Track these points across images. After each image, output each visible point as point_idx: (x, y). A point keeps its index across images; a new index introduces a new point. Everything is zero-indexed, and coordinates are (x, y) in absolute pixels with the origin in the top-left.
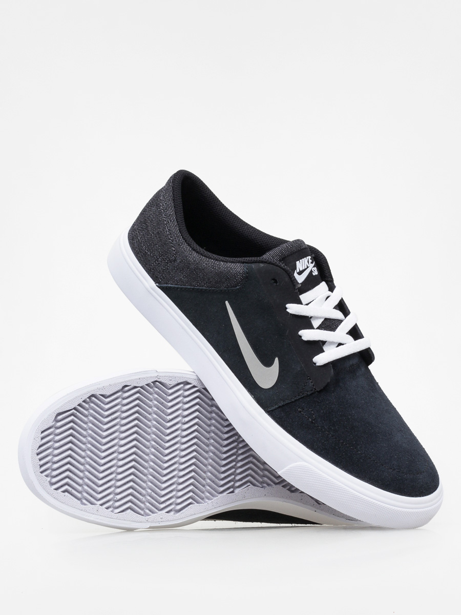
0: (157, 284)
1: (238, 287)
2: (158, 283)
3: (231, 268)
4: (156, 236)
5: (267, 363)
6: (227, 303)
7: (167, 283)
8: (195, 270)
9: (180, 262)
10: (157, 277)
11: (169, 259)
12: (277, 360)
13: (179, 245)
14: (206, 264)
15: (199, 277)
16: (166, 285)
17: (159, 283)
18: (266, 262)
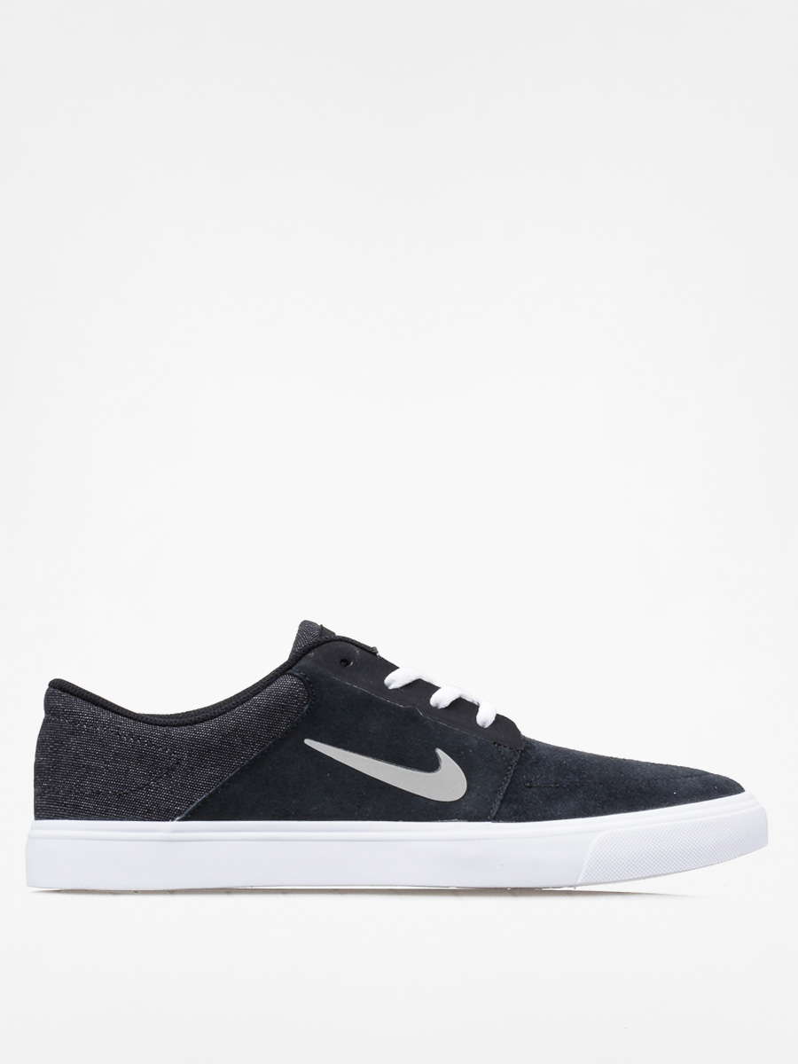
0: (178, 818)
1: (306, 708)
2: (176, 816)
3: (276, 690)
4: (117, 761)
5: (431, 765)
6: (308, 742)
7: (192, 803)
8: (222, 742)
9: (190, 755)
10: (168, 811)
11: (168, 768)
12: (439, 752)
13: (166, 736)
14: (234, 719)
15: (237, 746)
16: (192, 806)
17: (179, 813)
18: (313, 648)
